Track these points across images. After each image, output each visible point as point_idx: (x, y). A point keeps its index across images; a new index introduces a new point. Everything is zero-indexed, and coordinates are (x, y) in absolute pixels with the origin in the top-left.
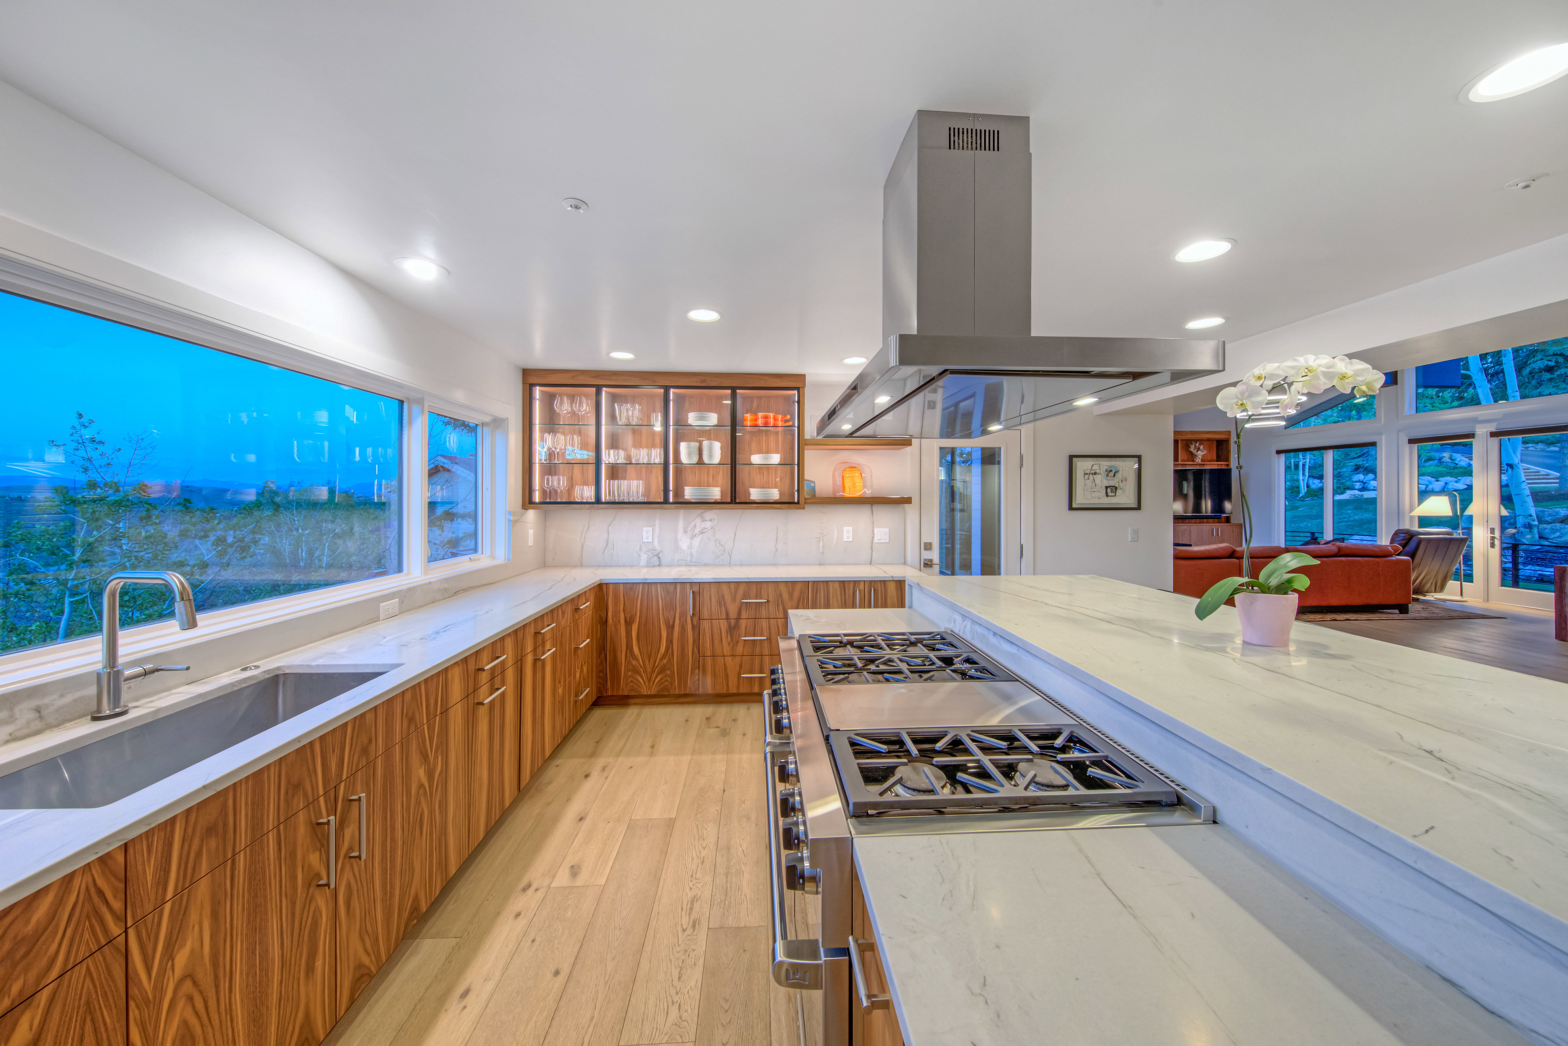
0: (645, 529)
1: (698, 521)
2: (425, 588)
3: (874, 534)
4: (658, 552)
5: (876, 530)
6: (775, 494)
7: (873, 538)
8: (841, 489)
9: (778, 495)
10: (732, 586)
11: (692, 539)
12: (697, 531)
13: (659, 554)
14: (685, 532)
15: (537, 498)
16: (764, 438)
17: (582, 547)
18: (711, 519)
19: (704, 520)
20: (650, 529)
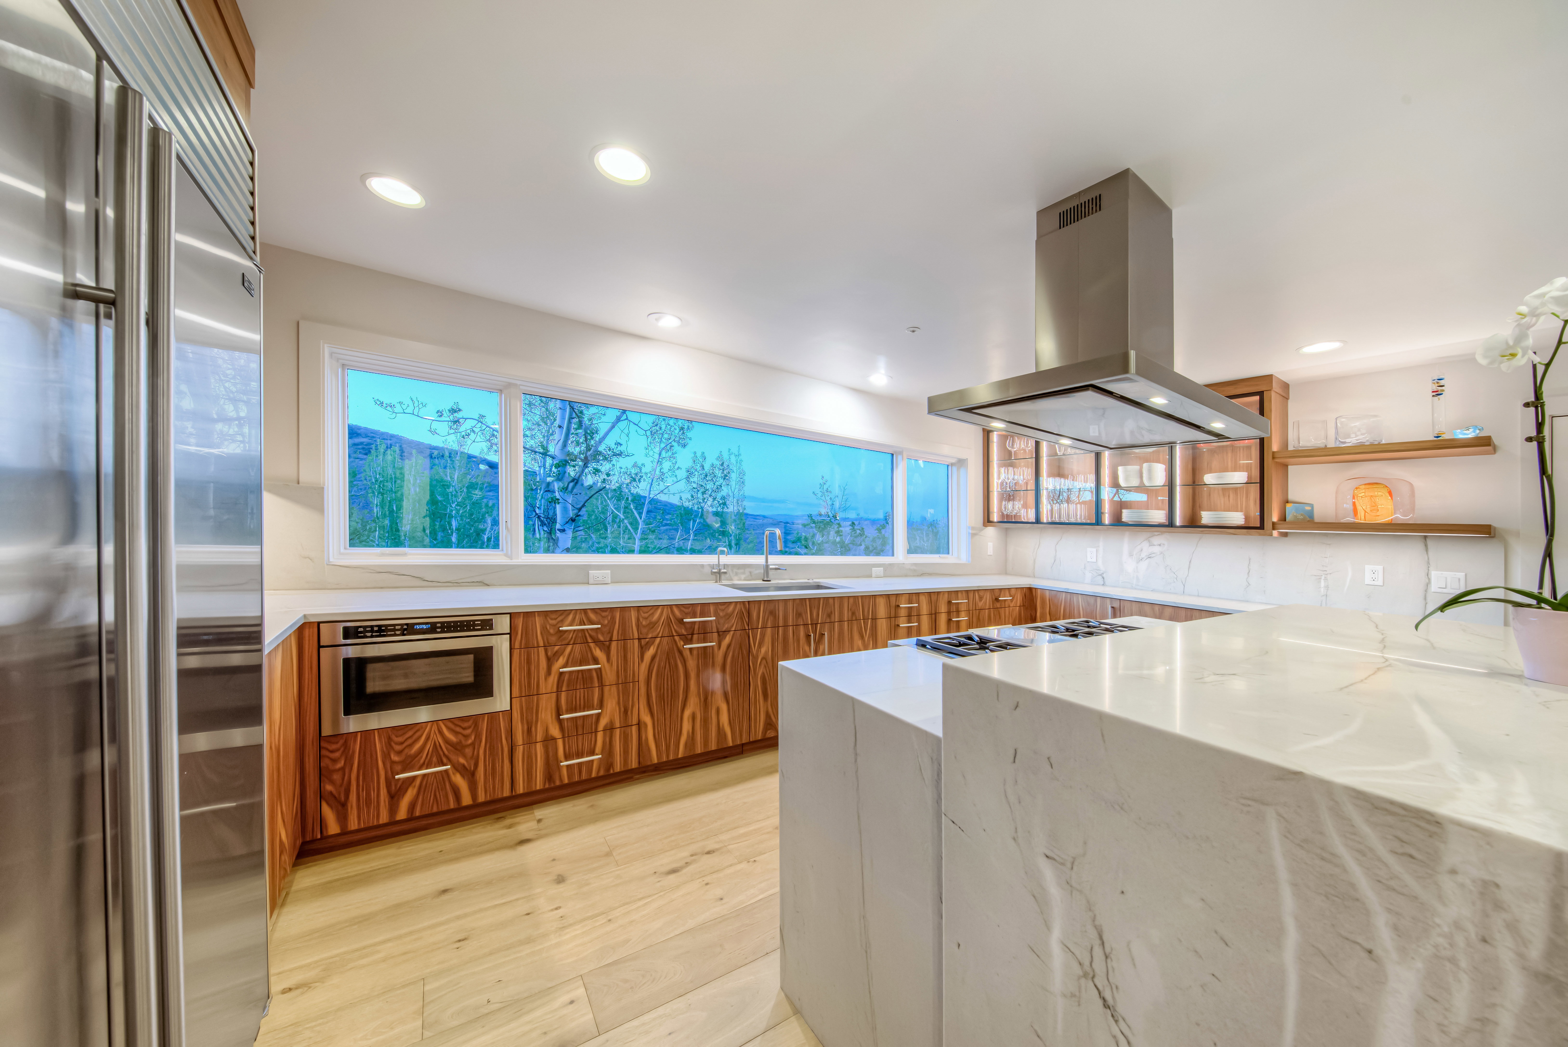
0: (1089, 549)
1: (1145, 545)
2: (901, 566)
3: (1429, 579)
4: (1102, 572)
5: (1434, 574)
6: (1237, 518)
7: (1428, 584)
8: (1352, 513)
9: (1243, 520)
10: (1157, 608)
11: (1138, 562)
12: (1144, 555)
13: (1103, 574)
14: (1131, 555)
15: (995, 517)
16: (1230, 455)
17: (1035, 561)
18: (1162, 543)
19: (1151, 545)
20: (1094, 550)
